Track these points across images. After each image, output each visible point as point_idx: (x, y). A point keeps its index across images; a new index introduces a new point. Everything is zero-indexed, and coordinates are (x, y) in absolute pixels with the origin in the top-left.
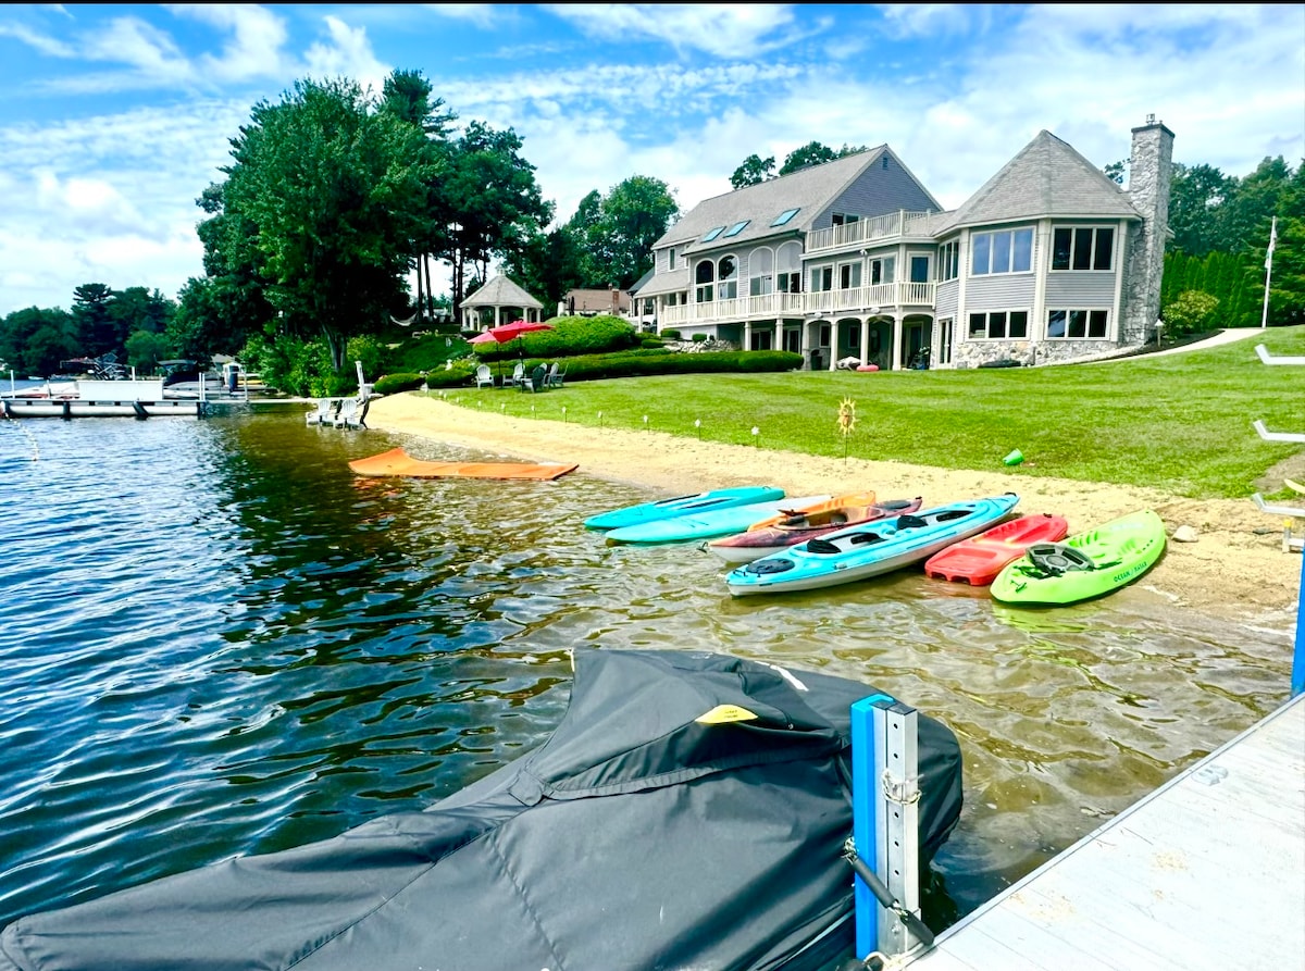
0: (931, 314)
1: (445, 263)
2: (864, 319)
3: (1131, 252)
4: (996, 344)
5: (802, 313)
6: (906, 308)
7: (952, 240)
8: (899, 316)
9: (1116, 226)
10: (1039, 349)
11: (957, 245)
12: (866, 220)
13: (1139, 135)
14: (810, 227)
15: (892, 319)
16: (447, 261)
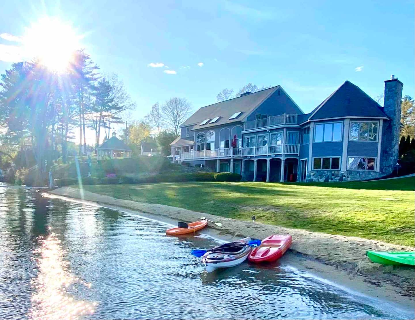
0: (298, 158)
1: (91, 129)
2: (268, 159)
3: (385, 133)
4: (325, 172)
5: (242, 156)
6: (286, 155)
7: (307, 126)
8: (283, 159)
9: (378, 122)
10: (345, 174)
11: (309, 128)
12: (270, 117)
13: (388, 83)
14: (246, 120)
15: (280, 160)
16: (92, 128)
